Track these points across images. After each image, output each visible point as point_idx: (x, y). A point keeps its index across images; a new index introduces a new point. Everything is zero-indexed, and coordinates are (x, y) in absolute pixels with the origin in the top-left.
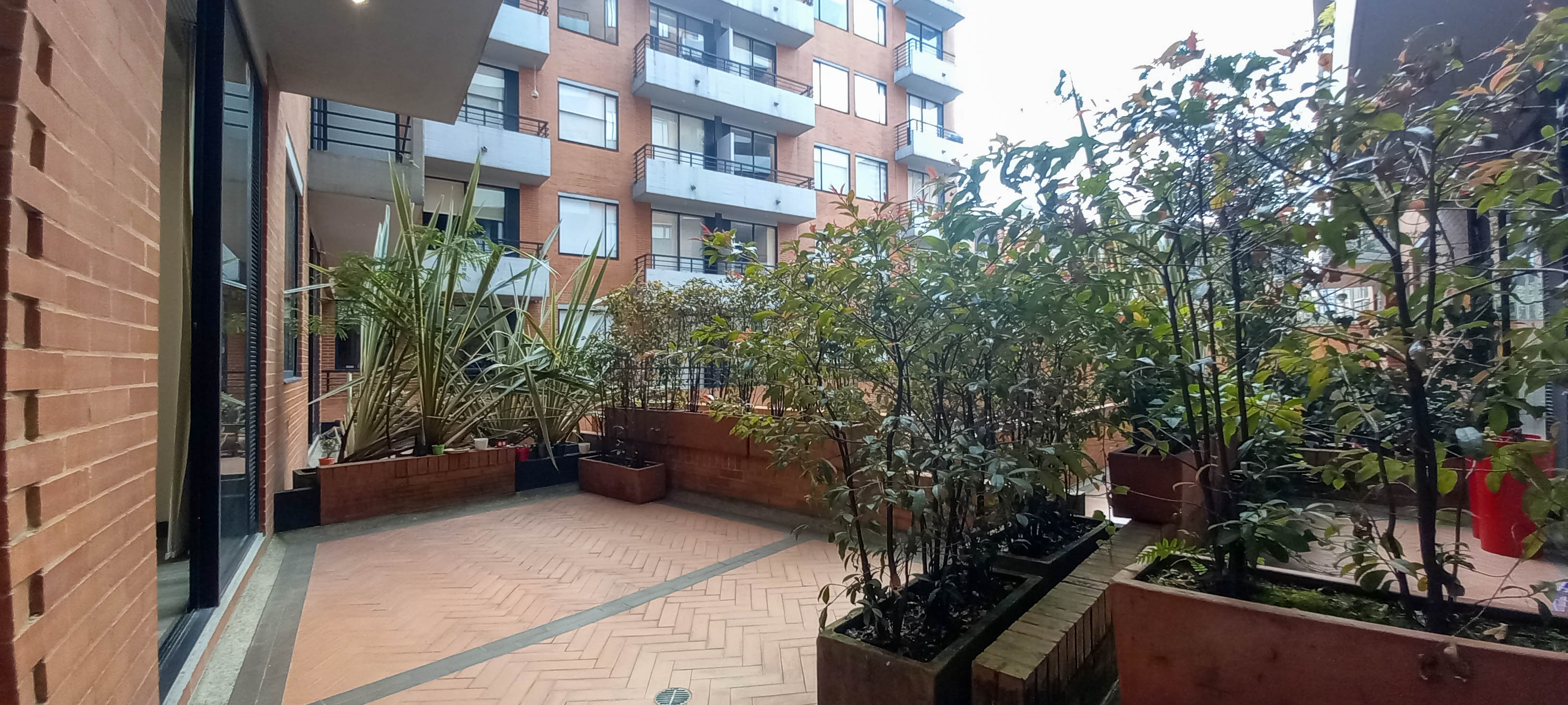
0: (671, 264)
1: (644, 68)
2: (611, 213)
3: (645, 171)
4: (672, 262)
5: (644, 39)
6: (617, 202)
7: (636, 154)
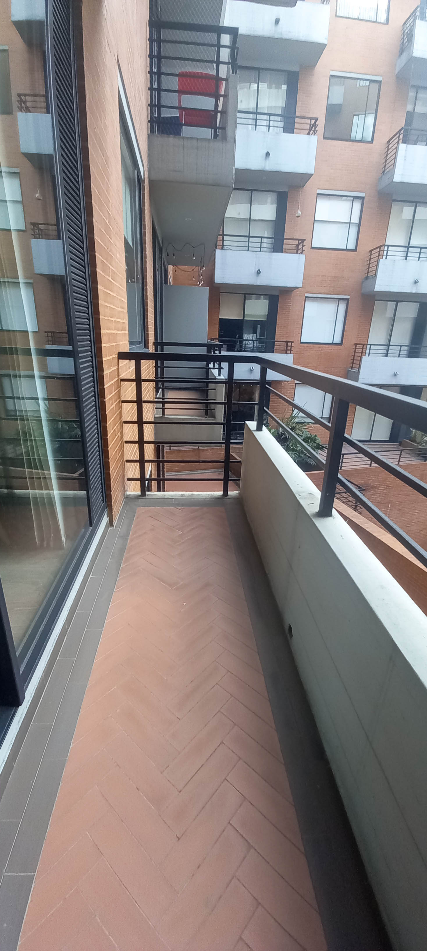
0: (381, 351)
1: (394, 164)
2: (342, 307)
3: (376, 270)
4: (382, 350)
5: (400, 130)
6: (348, 297)
7: (371, 251)
